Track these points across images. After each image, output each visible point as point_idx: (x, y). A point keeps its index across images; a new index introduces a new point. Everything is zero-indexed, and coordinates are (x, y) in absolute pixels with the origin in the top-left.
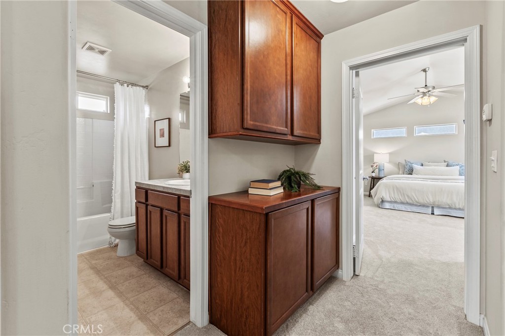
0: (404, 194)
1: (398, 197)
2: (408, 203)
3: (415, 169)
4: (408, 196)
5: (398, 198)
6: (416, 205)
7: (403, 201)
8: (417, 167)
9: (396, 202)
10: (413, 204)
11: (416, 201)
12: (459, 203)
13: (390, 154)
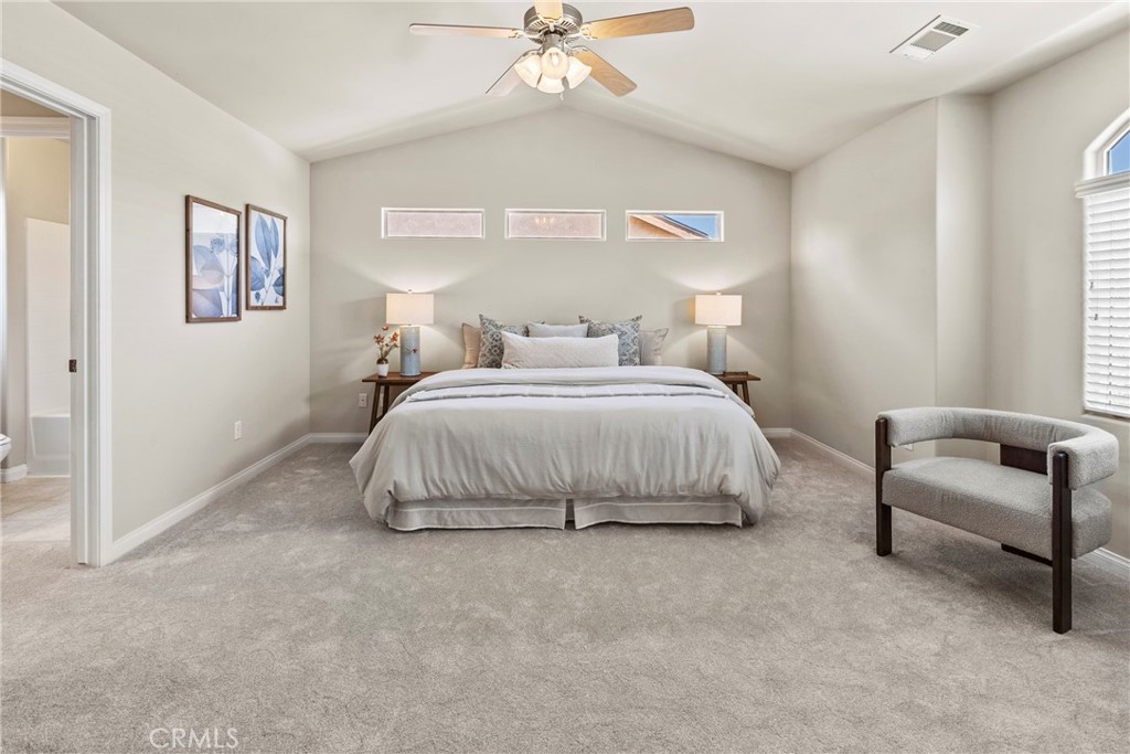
0: (476, 461)
1: (456, 481)
2: (490, 499)
3: (511, 347)
4: (491, 470)
5: (455, 478)
6: (516, 502)
7: (472, 489)
8: (513, 339)
9: (447, 499)
10: (508, 499)
11: (520, 489)
12: (648, 478)
13: (437, 294)
